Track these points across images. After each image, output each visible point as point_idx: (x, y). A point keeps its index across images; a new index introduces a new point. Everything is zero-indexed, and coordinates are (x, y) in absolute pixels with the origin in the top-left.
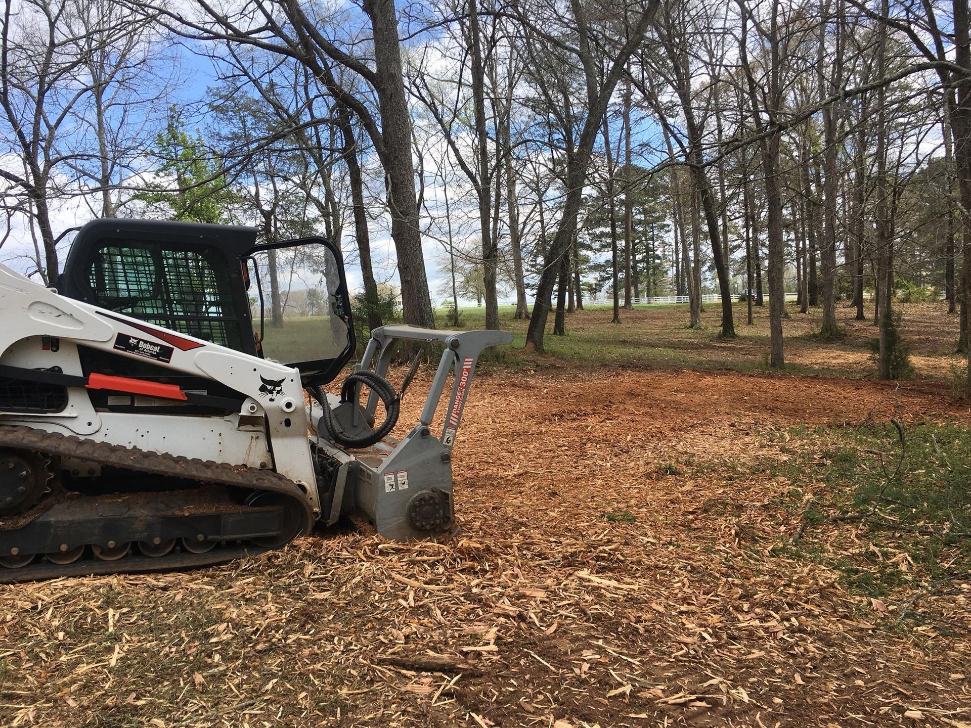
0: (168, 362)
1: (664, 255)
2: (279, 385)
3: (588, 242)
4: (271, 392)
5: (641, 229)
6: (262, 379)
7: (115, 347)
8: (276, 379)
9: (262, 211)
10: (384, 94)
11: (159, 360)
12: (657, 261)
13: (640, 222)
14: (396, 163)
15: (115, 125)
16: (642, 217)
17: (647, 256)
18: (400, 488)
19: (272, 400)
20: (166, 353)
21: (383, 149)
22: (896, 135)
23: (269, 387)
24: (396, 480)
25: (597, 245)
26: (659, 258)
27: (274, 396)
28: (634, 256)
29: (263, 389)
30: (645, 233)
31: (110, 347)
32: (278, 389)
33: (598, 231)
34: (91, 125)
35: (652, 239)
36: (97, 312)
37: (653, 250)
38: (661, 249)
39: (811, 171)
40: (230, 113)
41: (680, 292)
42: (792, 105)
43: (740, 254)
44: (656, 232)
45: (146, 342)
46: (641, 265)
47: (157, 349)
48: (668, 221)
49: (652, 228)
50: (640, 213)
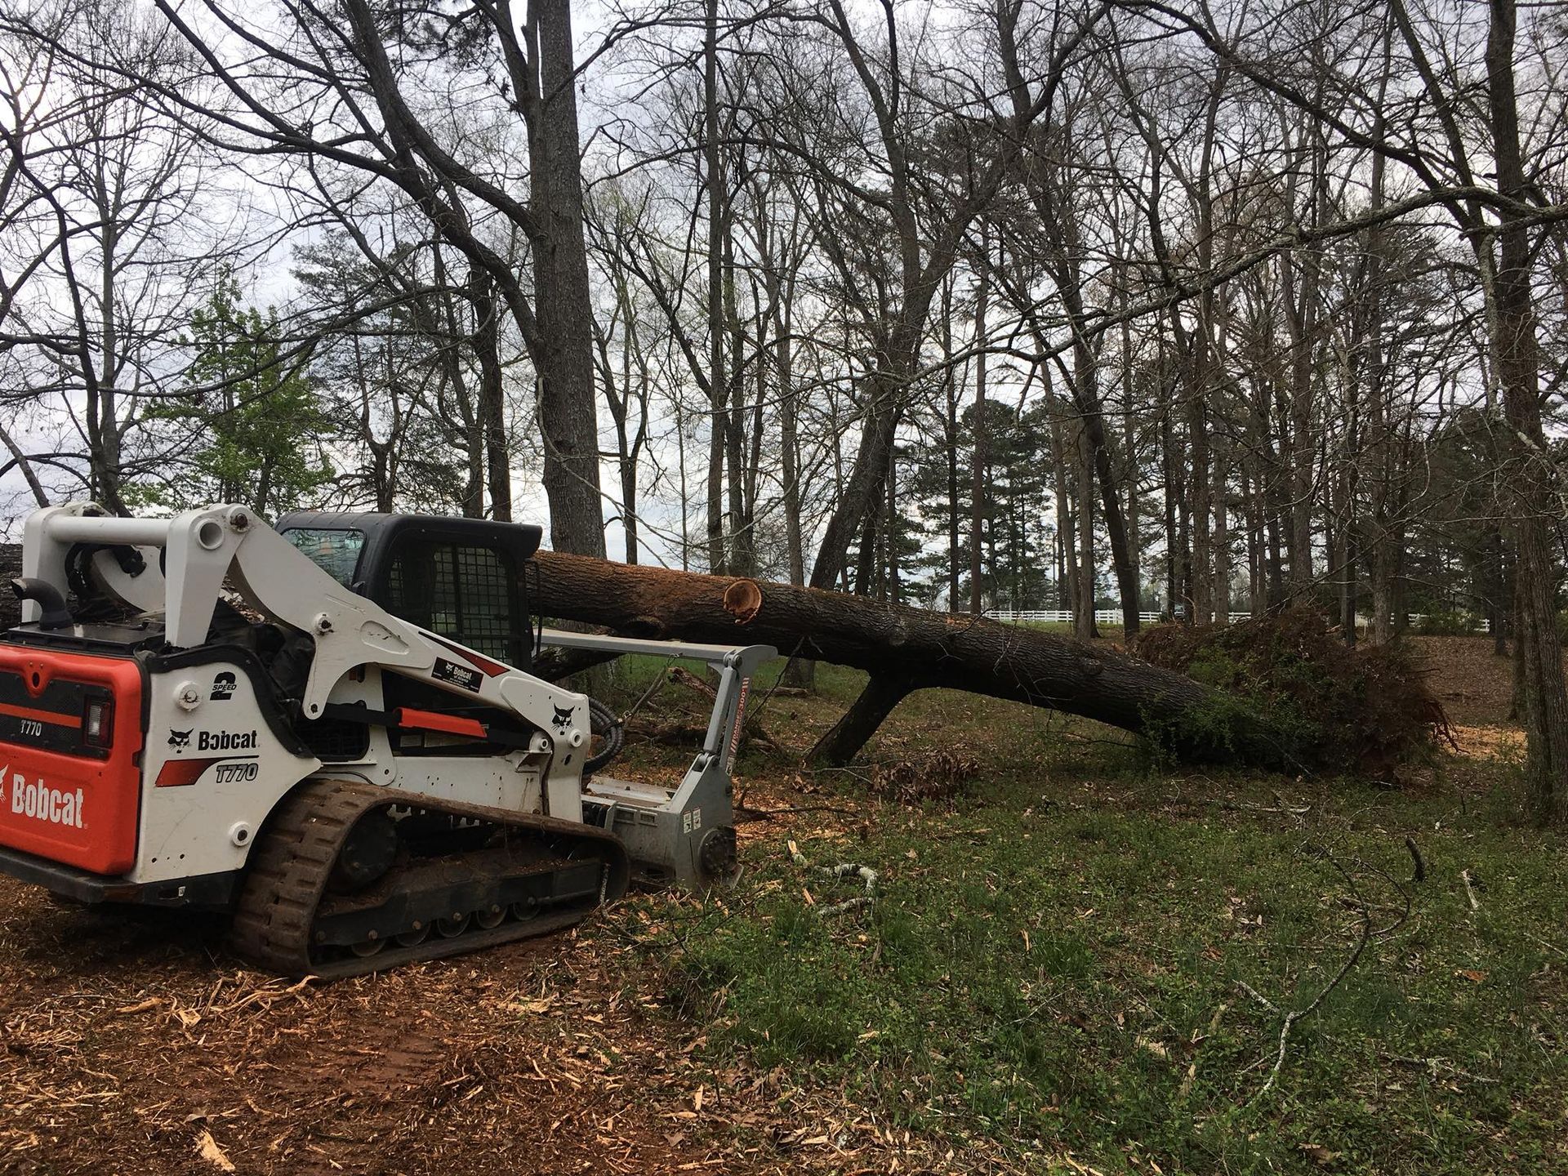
0: (477, 692)
1: (1040, 544)
2: (569, 716)
3: (918, 520)
4: (562, 723)
5: (1003, 502)
6: (556, 709)
7: (432, 675)
9: (373, 445)
10: (542, 245)
11: (470, 689)
12: (1029, 554)
13: (1002, 491)
14: (557, 360)
15: (131, 296)
16: (1006, 483)
17: (1014, 545)
19: (562, 733)
20: (476, 681)
21: (535, 336)
22: (1405, 370)
23: (561, 718)
25: (931, 524)
26: (1031, 549)
27: (564, 728)
28: (992, 545)
29: (556, 721)
30: (1010, 508)
31: (428, 675)
32: (568, 719)
33: (933, 502)
34: (92, 294)
35: (1022, 518)
36: (420, 633)
37: (1023, 537)
38: (1036, 535)
39: (1274, 423)
40: (330, 287)
41: (1064, 605)
42: (1243, 316)
43: (1158, 548)
44: (1027, 508)
45: (460, 668)
46: (1003, 559)
47: (469, 676)
48: (1047, 492)
49: (1022, 500)
50: (1002, 476)
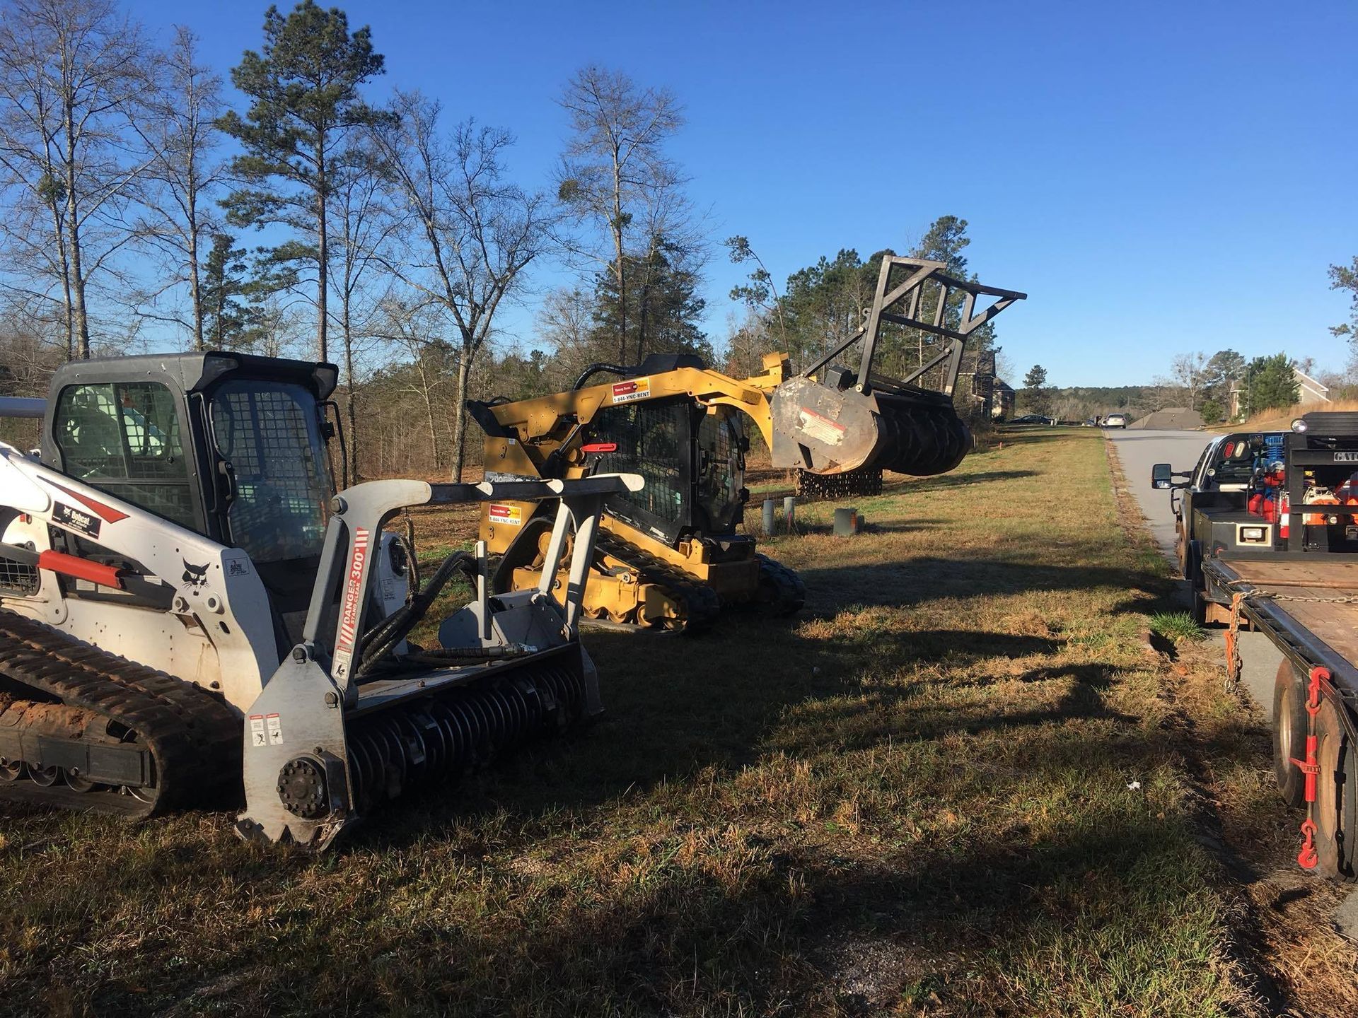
0: (97, 537)
2: (204, 574)
4: (195, 582)
6: (186, 565)
7: (53, 519)
8: (200, 564)
11: (89, 535)
18: (272, 742)
19: (196, 594)
20: (94, 527)
23: (193, 576)
24: (266, 729)
27: (198, 588)
29: (186, 577)
31: (48, 518)
32: (202, 578)
36: (38, 477)
45: (78, 512)
47: (87, 521)
